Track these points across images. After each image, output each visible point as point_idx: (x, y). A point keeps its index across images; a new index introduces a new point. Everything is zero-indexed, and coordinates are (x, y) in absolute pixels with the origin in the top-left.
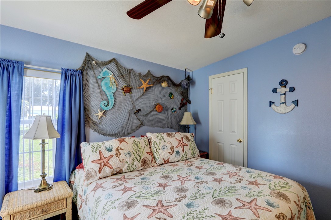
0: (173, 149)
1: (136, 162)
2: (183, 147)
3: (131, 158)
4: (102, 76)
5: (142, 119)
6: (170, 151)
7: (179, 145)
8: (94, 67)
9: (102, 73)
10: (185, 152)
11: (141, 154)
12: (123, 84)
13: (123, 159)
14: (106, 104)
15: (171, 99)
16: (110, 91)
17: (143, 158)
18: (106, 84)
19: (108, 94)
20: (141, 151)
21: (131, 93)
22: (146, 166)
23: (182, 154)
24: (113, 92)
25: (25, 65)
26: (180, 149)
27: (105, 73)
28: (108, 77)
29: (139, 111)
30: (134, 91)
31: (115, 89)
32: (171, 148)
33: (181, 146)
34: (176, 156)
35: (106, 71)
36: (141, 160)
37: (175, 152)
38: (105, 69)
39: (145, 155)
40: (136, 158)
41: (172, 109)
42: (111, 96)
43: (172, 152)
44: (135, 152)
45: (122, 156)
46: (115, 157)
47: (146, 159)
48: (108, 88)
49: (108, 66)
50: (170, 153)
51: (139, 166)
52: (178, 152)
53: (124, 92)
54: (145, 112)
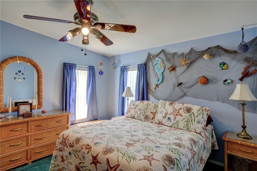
0: (166, 115)
1: (141, 115)
2: (176, 116)
3: (140, 112)
4: (155, 63)
5: (185, 90)
6: (164, 116)
7: (173, 113)
8: (152, 59)
9: (155, 61)
10: (176, 121)
11: (146, 112)
12: (168, 65)
13: (136, 112)
14: (158, 80)
15: (223, 69)
16: (160, 72)
17: (147, 115)
18: (158, 68)
19: (158, 74)
20: (148, 110)
21: (175, 71)
22: (147, 120)
23: (173, 121)
24: (162, 72)
25: (128, 67)
26: (172, 117)
27: (158, 61)
28: (159, 63)
29: (180, 84)
30: (177, 69)
31: (163, 70)
32: (165, 114)
33: (174, 114)
34: (167, 121)
35: (157, 60)
36: (145, 115)
37: (167, 118)
38: (157, 59)
39: (148, 113)
40: (143, 113)
41: (226, 80)
42: (160, 75)
43: (165, 117)
44: (143, 110)
45: (136, 110)
46: (134, 109)
47: (148, 116)
48: (159, 70)
49: (159, 56)
50: (163, 117)
51: (143, 118)
52: (169, 119)
53: (170, 71)
54: (188, 85)
